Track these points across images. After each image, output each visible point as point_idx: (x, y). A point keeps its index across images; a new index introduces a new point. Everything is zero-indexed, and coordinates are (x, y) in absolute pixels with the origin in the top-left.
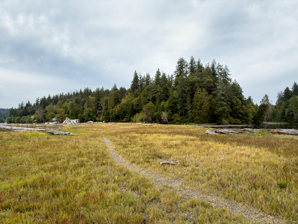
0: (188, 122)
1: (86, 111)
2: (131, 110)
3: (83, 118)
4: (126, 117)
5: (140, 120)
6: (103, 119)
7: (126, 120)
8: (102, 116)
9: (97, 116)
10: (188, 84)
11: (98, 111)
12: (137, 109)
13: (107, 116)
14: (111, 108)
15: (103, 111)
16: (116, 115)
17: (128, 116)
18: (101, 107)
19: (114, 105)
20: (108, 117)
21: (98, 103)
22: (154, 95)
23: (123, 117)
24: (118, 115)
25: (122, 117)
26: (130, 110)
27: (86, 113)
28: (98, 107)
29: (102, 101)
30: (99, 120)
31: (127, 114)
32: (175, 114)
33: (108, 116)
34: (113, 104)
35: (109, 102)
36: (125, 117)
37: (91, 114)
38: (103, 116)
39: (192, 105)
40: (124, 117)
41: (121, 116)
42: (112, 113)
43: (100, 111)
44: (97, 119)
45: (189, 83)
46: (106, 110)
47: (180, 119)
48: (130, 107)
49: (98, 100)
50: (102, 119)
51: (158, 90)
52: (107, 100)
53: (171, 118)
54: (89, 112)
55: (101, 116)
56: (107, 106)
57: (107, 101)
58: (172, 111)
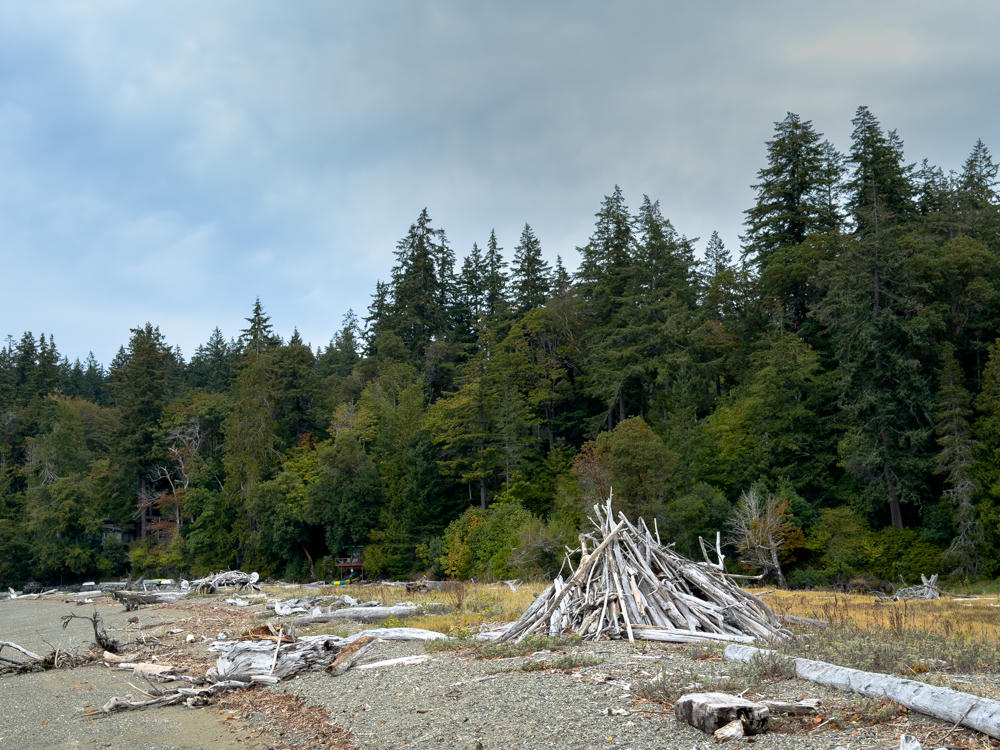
0: (959, 571)
1: (46, 497)
2: (422, 486)
3: (26, 549)
4: (379, 542)
5: (534, 558)
6: (185, 552)
7: (383, 560)
8: (176, 535)
9: (134, 531)
10: (925, 285)
11: (145, 500)
12: (466, 477)
13: (216, 529)
14: (253, 470)
15: (184, 494)
16: (297, 524)
17: (393, 529)
18: (172, 465)
19: (276, 447)
20: (231, 538)
21: (148, 439)
22: (638, 368)
23: (355, 537)
24: (316, 521)
25: (347, 539)
26: (409, 485)
27: (45, 515)
28: (147, 464)
29: (182, 420)
30: (149, 567)
31: (384, 515)
32: (829, 514)
33: (230, 530)
34: (265, 441)
35: (233, 425)
36: (375, 534)
37: (91, 521)
38: (185, 533)
39: (985, 438)
40: (366, 541)
41: (340, 531)
42: (266, 509)
43: (161, 496)
44: (135, 554)
45: (926, 277)
46: (209, 486)
47: (881, 549)
48: (412, 463)
49: (151, 412)
50: (176, 555)
51: (669, 327)
52: (211, 411)
53: (809, 546)
54: (70, 502)
55: (165, 537)
56: (218, 458)
57: (219, 420)
58: (799, 485)
